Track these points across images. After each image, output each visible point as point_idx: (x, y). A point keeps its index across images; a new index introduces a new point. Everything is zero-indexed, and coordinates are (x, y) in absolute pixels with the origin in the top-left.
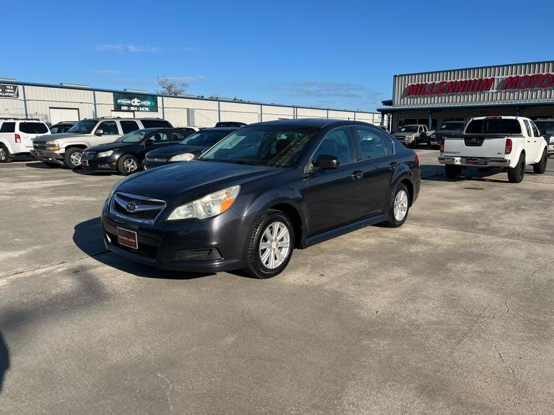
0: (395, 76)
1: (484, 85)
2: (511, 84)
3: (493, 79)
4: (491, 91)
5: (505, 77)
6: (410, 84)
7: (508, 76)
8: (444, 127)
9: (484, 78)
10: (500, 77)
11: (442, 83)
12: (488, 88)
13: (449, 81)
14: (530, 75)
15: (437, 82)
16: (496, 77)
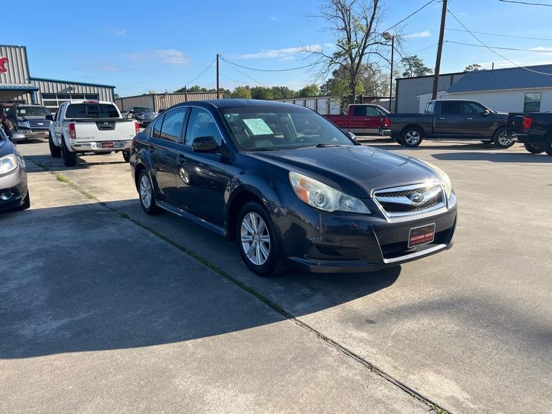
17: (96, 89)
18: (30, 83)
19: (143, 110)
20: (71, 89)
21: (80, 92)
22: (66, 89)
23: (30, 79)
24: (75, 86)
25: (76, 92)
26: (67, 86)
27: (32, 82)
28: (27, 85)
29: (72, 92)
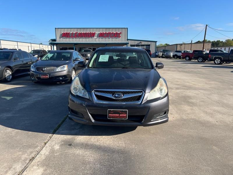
0: (56, 28)
1: (92, 35)
2: (101, 35)
3: (95, 33)
4: (95, 37)
5: (99, 32)
6: (63, 32)
7: (100, 32)
8: (83, 51)
9: (92, 32)
10: (97, 32)
11: (76, 33)
12: (94, 36)
13: (79, 32)
14: (107, 32)
15: (74, 32)
16: (96, 32)
17: (150, 42)
18: (127, 41)
19: (167, 51)
20: (141, 43)
21: (144, 44)
22: (139, 43)
23: (128, 40)
24: (142, 42)
25: (142, 44)
26: (140, 42)
27: (128, 41)
28: (126, 42)
29: (141, 44)
